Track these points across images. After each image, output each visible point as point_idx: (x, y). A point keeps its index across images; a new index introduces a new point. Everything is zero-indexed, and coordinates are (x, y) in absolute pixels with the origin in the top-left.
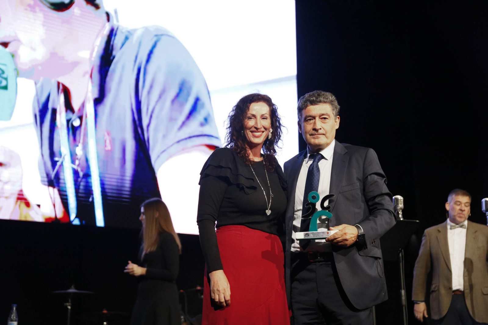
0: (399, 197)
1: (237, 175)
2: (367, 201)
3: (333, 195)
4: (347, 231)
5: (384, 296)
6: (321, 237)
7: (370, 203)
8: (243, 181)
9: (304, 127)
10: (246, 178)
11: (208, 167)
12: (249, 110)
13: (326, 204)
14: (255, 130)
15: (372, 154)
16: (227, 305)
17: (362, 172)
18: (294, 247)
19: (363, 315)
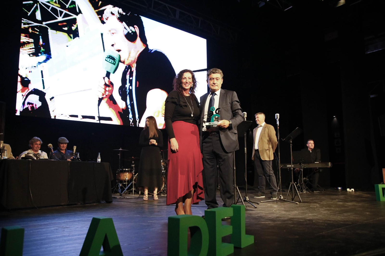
0: (245, 113)
1: (179, 101)
2: (233, 112)
3: (220, 108)
4: (225, 122)
5: (238, 148)
6: (215, 124)
7: (234, 113)
8: (182, 103)
9: (210, 82)
10: (183, 102)
11: (168, 98)
12: (183, 76)
13: (217, 112)
14: (186, 83)
15: (235, 94)
16: (177, 151)
17: (231, 100)
18: (204, 129)
19: (230, 155)
